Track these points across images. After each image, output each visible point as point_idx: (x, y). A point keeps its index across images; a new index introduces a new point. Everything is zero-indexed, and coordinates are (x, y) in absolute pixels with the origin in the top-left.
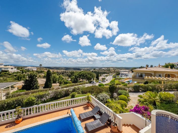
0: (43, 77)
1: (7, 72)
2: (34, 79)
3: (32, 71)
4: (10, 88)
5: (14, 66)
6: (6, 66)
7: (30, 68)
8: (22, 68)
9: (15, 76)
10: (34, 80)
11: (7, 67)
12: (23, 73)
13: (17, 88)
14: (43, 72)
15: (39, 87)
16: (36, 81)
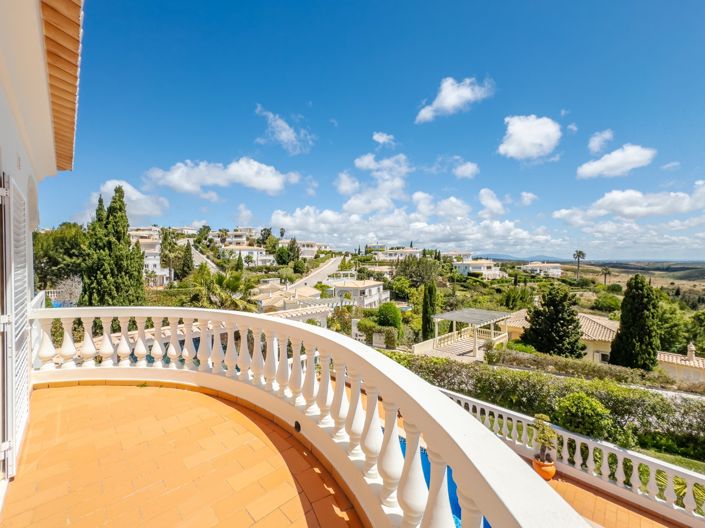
0: (593, 308)
1: (479, 279)
2: (563, 311)
3: (547, 277)
4: (492, 331)
5: (494, 260)
6: (476, 259)
7: (537, 265)
8: (514, 267)
9: (499, 291)
10: (565, 315)
11: (479, 262)
12: (516, 283)
13: (506, 334)
14: (592, 286)
15: (584, 348)
16: (573, 321)
